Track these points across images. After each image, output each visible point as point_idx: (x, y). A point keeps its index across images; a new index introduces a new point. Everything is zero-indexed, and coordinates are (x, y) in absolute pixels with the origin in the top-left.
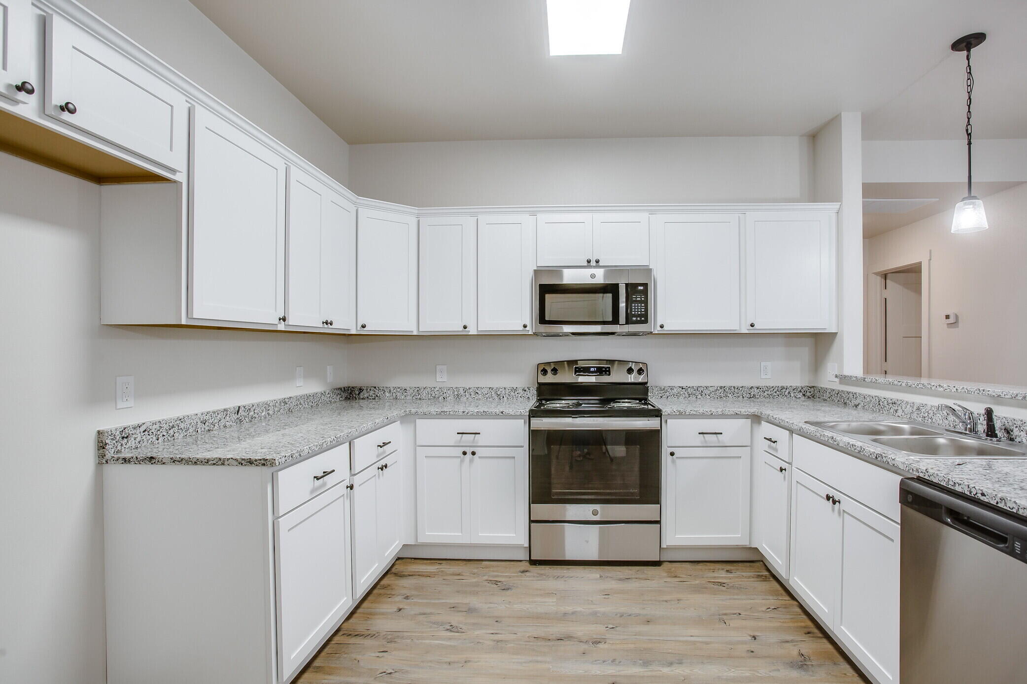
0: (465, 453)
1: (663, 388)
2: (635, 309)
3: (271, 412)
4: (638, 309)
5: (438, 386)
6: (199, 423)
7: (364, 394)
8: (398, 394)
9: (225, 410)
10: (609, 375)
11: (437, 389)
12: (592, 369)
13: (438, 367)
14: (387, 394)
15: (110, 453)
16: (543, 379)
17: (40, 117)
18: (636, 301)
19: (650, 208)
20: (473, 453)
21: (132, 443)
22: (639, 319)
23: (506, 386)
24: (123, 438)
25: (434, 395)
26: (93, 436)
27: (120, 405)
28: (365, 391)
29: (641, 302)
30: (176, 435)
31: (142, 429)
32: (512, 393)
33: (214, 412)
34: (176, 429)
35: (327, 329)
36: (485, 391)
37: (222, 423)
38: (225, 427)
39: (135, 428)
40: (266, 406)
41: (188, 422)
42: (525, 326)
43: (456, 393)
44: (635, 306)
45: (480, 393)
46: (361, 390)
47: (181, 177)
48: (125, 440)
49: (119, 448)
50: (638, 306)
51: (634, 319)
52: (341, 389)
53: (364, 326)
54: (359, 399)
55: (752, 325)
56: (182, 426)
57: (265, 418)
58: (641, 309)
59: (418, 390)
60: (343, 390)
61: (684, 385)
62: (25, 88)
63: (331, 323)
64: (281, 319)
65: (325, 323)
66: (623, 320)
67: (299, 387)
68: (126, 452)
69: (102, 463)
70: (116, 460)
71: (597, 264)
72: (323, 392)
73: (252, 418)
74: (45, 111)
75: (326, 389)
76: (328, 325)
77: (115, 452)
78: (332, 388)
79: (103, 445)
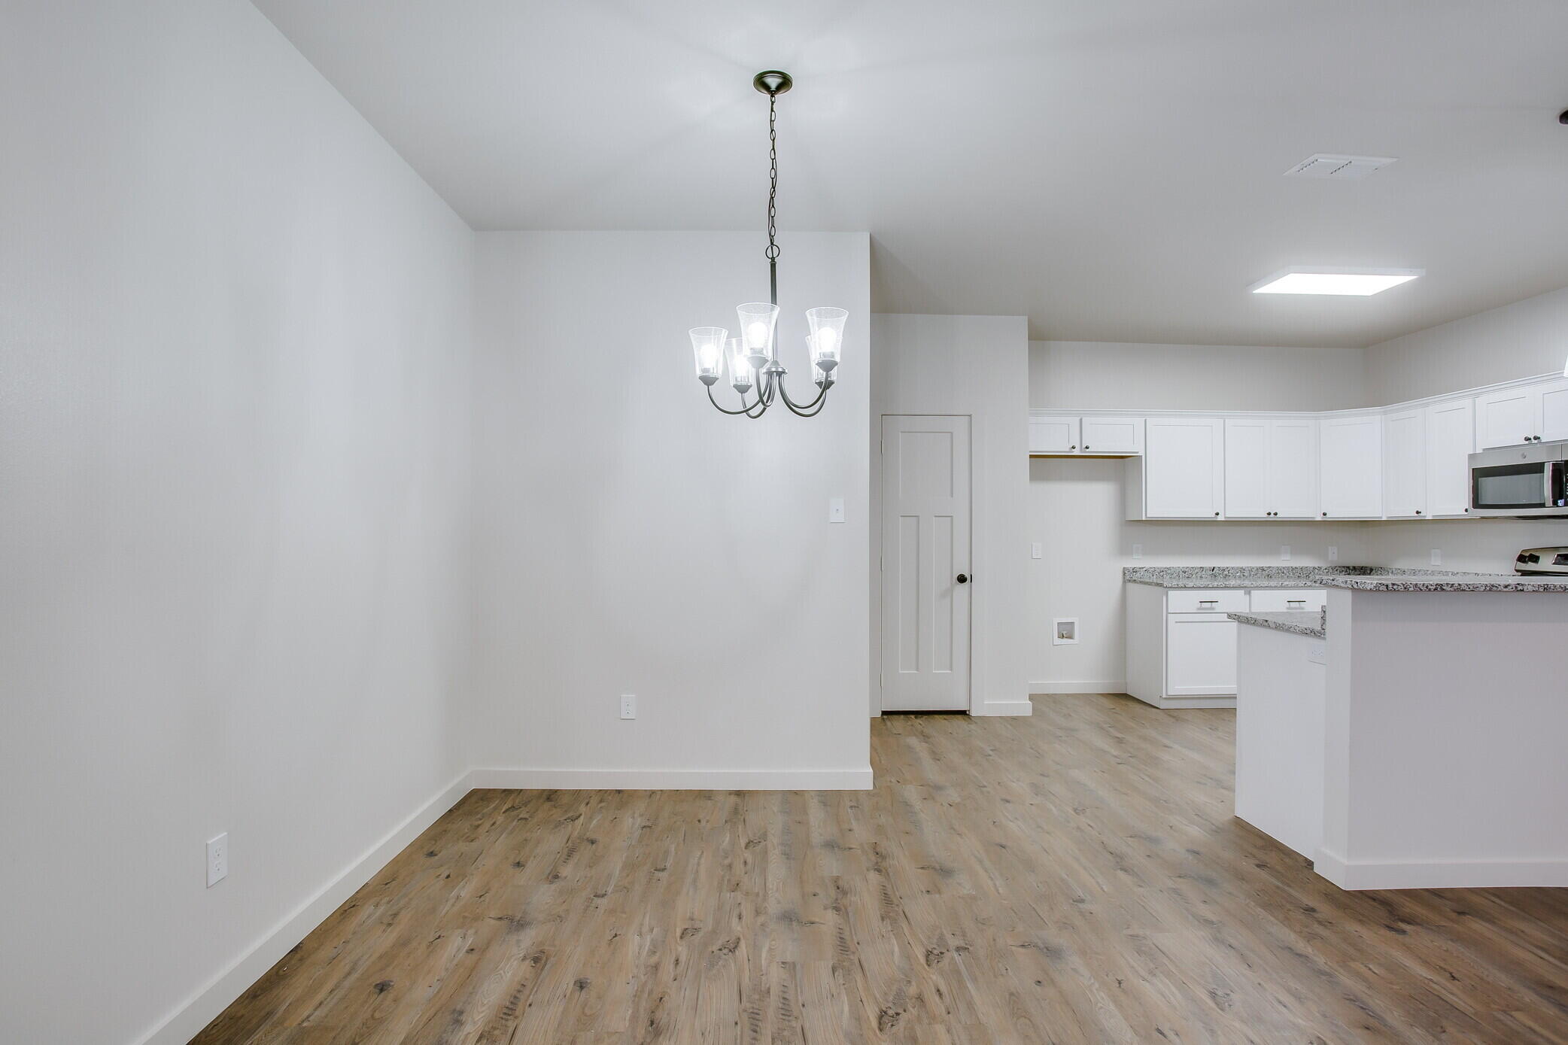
3: (1246, 575)
5: (1433, 569)
6: (1182, 572)
8: (1398, 573)
9: (1203, 568)
11: (1429, 572)
14: (1389, 573)
15: (1128, 578)
17: (1080, 453)
21: (1137, 574)
26: (1122, 570)
27: (1135, 557)
28: (1374, 570)
30: (1165, 576)
31: (1145, 569)
33: (1192, 568)
34: (1164, 572)
35: (1273, 518)
37: (1199, 575)
38: (1201, 577)
39: (1140, 568)
40: (1242, 570)
41: (1174, 570)
42: (1466, 510)
47: (1141, 453)
48: (1135, 573)
49: (1132, 576)
53: (1325, 514)
56: (1168, 571)
57: (1240, 577)
60: (1351, 568)
62: (1074, 448)
63: (1276, 514)
64: (1217, 514)
65: (1269, 514)
66: (1549, 501)
67: (1285, 561)
68: (1134, 578)
69: (1124, 582)
70: (1130, 581)
71: (1536, 441)
72: (1316, 566)
73: (1226, 575)
74: (1081, 451)
75: (1324, 565)
76: (1272, 515)
77: (1130, 577)
78: (1333, 565)
79: (1124, 573)
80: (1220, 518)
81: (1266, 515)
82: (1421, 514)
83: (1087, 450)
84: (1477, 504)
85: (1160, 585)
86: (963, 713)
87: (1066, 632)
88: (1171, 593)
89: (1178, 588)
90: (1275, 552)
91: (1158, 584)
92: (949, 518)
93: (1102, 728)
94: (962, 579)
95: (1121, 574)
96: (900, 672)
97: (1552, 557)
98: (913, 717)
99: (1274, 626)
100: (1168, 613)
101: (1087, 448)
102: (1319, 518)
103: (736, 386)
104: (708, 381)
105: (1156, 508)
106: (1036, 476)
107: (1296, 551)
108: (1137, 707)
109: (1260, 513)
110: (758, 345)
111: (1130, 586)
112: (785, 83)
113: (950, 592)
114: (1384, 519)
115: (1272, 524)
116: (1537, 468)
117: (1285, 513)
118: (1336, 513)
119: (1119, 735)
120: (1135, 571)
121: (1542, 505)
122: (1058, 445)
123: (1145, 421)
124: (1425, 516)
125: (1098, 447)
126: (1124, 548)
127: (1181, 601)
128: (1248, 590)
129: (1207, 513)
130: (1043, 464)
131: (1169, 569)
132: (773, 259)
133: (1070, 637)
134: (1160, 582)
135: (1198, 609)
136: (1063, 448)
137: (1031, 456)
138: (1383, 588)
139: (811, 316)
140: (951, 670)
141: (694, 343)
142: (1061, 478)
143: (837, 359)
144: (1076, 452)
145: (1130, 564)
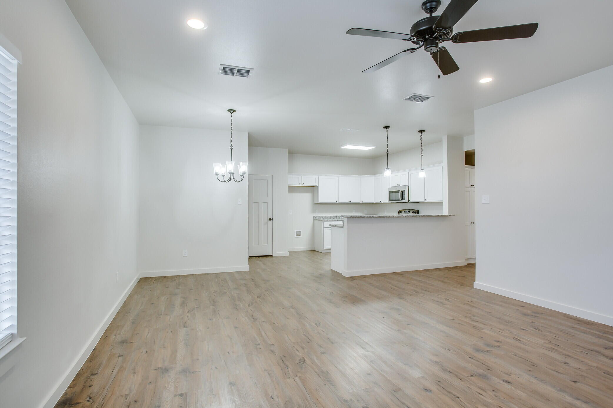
12: (407, 212)
19: (408, 170)
22: (404, 199)
27: (317, 213)
29: (404, 194)
30: (324, 218)
31: (318, 216)
34: (321, 217)
37: (333, 218)
42: (388, 201)
47: (318, 186)
55: (426, 200)
62: (300, 184)
69: (314, 220)
71: (397, 186)
76: (350, 202)
77: (315, 218)
79: (314, 218)
80: (337, 203)
82: (381, 202)
84: (390, 200)
86: (271, 256)
87: (299, 234)
88: (324, 222)
89: (326, 222)
90: (352, 211)
92: (267, 203)
94: (270, 219)
95: (313, 218)
96: (254, 245)
97: (403, 212)
98: (257, 257)
100: (323, 228)
101: (303, 184)
102: (361, 203)
103: (222, 175)
104: (217, 175)
105: (321, 200)
106: (290, 191)
108: (317, 252)
109: (347, 202)
110: (230, 169)
112: (234, 111)
113: (267, 223)
114: (375, 203)
115: (350, 205)
117: (353, 202)
118: (365, 202)
120: (316, 217)
121: (399, 200)
122: (296, 183)
123: (318, 177)
125: (306, 184)
126: (314, 211)
127: (326, 224)
129: (334, 202)
130: (292, 188)
131: (325, 216)
132: (231, 149)
133: (300, 236)
134: (322, 220)
136: (297, 184)
137: (289, 186)
138: (351, 217)
139: (241, 163)
140: (268, 244)
141: (214, 167)
142: (297, 192)
143: (246, 172)
144: (301, 185)
145: (315, 215)
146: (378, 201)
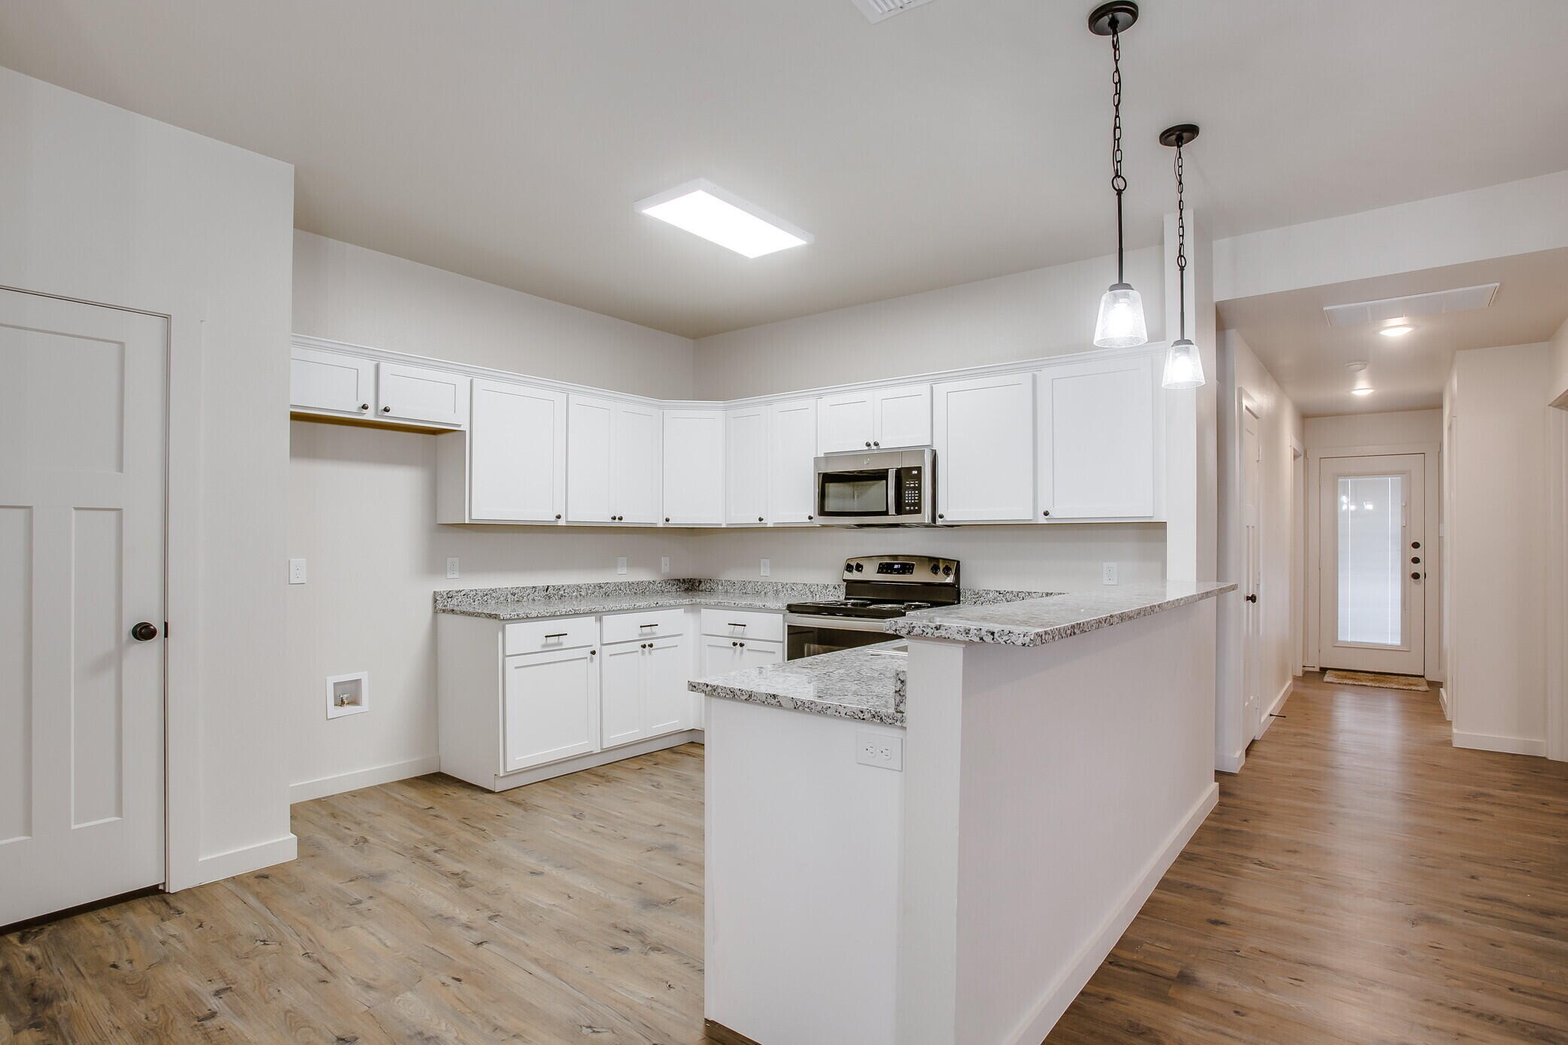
0: (735, 644)
1: (977, 591)
2: (908, 497)
3: (583, 594)
4: (911, 497)
5: (763, 580)
6: (509, 595)
7: (703, 587)
8: (729, 588)
9: (533, 587)
10: (912, 573)
11: (759, 583)
12: (896, 566)
13: (762, 561)
14: (720, 587)
15: (440, 606)
16: (849, 576)
17: (375, 417)
18: (910, 488)
19: (930, 377)
20: (742, 645)
21: (454, 601)
22: (912, 508)
23: (818, 583)
24: (448, 597)
25: (756, 590)
26: (431, 595)
27: (450, 576)
28: (703, 584)
29: (914, 488)
30: (491, 602)
31: (463, 593)
32: (824, 591)
33: (523, 588)
34: (489, 597)
35: (617, 523)
36: (800, 587)
37: (531, 597)
38: (533, 600)
39: (457, 592)
40: (579, 587)
41: (499, 593)
42: (810, 518)
43: (775, 588)
44: (908, 494)
45: (795, 589)
46: (700, 582)
47: (465, 427)
48: (450, 599)
49: (446, 603)
50: (911, 494)
51: (908, 508)
52: (679, 580)
53: (667, 520)
54: (699, 591)
55: (1046, 514)
56: (494, 595)
57: (577, 597)
58: (915, 496)
59: (744, 584)
60: (682, 581)
61: (1002, 590)
62: (365, 407)
63: (620, 519)
64: (559, 517)
65: (614, 518)
66: (892, 510)
67: (622, 575)
68: (451, 607)
69: (435, 612)
70: (444, 611)
71: (875, 447)
72: (651, 581)
73: (562, 596)
74: (376, 414)
75: (658, 579)
76: (617, 520)
77: (443, 606)
78: (666, 579)
79: (435, 601)
80: (562, 522)
81: (611, 520)
82: (763, 522)
83: (386, 414)
84: (822, 512)
85: (496, 617)
86: (155, 891)
87: (348, 696)
88: (509, 627)
89: (519, 619)
90: (609, 564)
91: (490, 616)
92: (113, 513)
93: (422, 857)
94: (143, 632)
95: (431, 603)
97: (875, 566)
99: (792, 706)
100: (505, 656)
101: (386, 410)
102: (662, 524)
105: (484, 507)
106: (300, 450)
107: (632, 564)
108: (463, 796)
109: (602, 517)
111: (444, 618)
113: (114, 661)
114: (724, 526)
116: (881, 475)
117: (632, 518)
118: (680, 519)
119: (457, 868)
120: (450, 596)
121: (886, 513)
122: (341, 402)
123: (471, 381)
124: (766, 524)
125: (404, 411)
126: (434, 565)
127: (522, 637)
128: (599, 615)
129: (546, 516)
133: (354, 702)
135: (544, 646)
136: (345, 405)
137: (295, 417)
140: (119, 813)
142: (339, 456)
144: (369, 416)
145: (443, 586)
146: (749, 519)
